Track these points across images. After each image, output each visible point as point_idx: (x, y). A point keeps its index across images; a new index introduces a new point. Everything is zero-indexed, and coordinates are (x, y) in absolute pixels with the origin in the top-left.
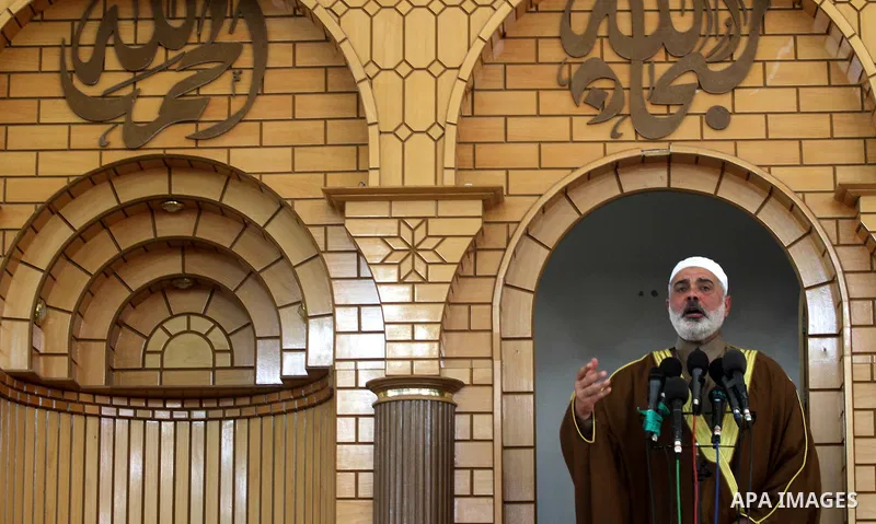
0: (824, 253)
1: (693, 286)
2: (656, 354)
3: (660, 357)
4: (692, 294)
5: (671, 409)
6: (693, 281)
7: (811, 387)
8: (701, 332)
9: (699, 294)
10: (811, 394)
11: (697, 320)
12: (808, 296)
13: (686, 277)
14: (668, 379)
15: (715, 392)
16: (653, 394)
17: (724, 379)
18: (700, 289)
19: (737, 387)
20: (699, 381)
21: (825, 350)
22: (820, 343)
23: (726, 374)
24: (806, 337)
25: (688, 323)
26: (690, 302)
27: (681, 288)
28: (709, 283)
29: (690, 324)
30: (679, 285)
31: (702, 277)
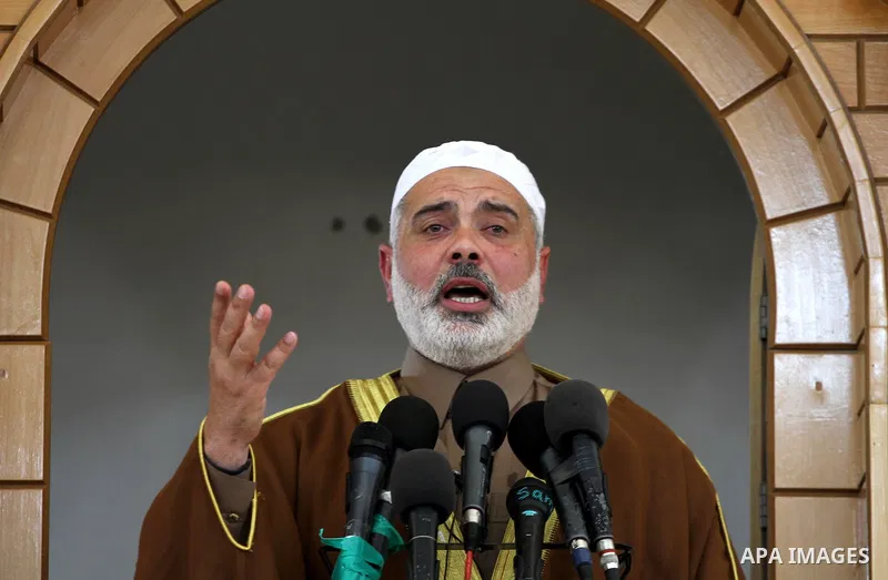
0: (822, 129)
1: (465, 223)
2: (356, 387)
3: (372, 401)
4: (465, 246)
6: (467, 207)
7: (780, 483)
8: (481, 350)
9: (481, 245)
10: (780, 501)
11: (474, 317)
12: (774, 240)
13: (447, 197)
14: (400, 454)
15: (523, 493)
16: (363, 495)
17: (549, 457)
18: (484, 229)
19: (583, 478)
20: (482, 460)
21: (819, 386)
22: (806, 367)
23: (553, 447)
24: (769, 352)
25: (449, 323)
26: (457, 265)
27: (431, 226)
28: (509, 215)
29: (455, 327)
30: (424, 217)
31: (494, 198)
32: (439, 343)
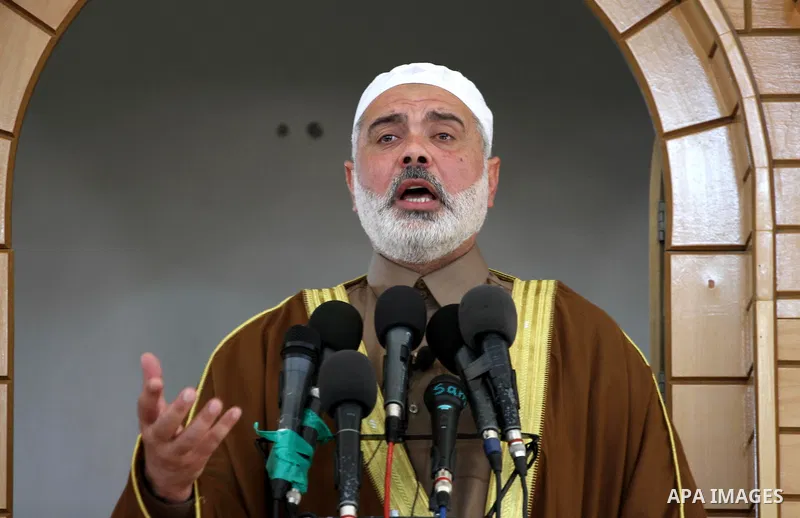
0: (712, 51)
1: (414, 131)
2: (311, 295)
3: (321, 300)
4: (415, 150)
5: (335, 428)
6: (416, 117)
7: (675, 373)
8: (437, 243)
9: (430, 151)
10: (676, 388)
11: (426, 214)
12: (672, 152)
13: (398, 109)
14: (328, 355)
15: (439, 389)
16: (292, 391)
17: (462, 355)
18: (433, 137)
19: (492, 375)
20: (402, 359)
21: (711, 283)
22: (700, 267)
23: (467, 345)
24: (666, 253)
25: (403, 221)
26: (408, 168)
27: (384, 136)
28: (455, 123)
29: (409, 224)
30: (378, 128)
31: (439, 109)
32: (395, 240)
